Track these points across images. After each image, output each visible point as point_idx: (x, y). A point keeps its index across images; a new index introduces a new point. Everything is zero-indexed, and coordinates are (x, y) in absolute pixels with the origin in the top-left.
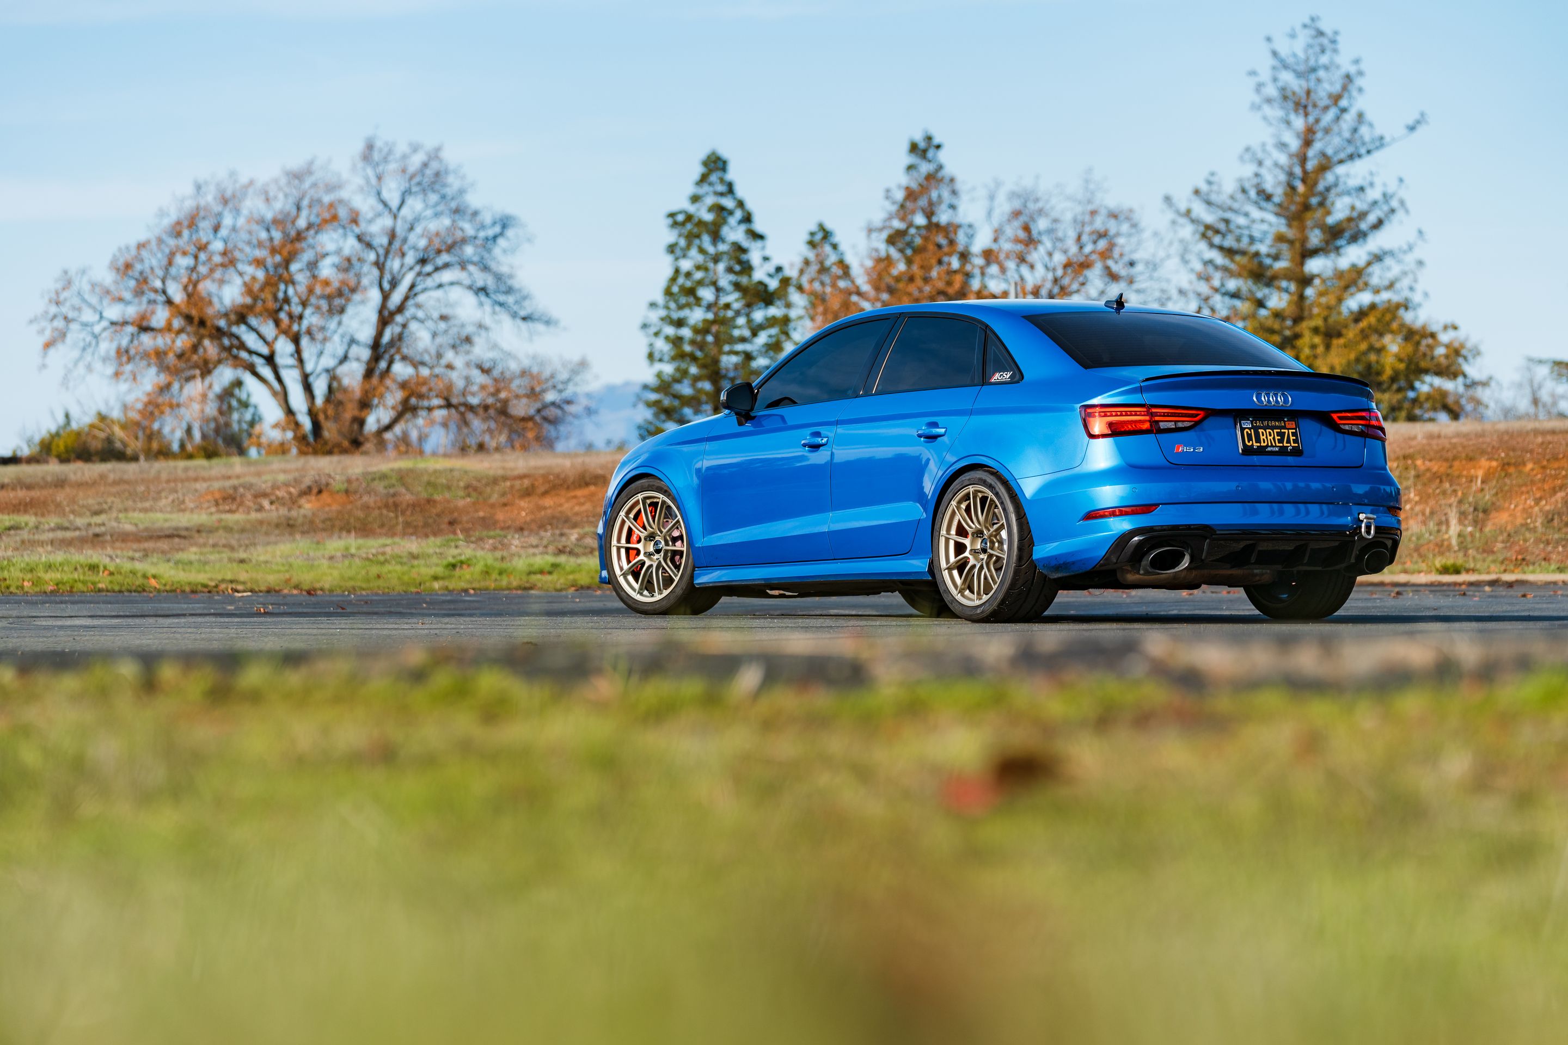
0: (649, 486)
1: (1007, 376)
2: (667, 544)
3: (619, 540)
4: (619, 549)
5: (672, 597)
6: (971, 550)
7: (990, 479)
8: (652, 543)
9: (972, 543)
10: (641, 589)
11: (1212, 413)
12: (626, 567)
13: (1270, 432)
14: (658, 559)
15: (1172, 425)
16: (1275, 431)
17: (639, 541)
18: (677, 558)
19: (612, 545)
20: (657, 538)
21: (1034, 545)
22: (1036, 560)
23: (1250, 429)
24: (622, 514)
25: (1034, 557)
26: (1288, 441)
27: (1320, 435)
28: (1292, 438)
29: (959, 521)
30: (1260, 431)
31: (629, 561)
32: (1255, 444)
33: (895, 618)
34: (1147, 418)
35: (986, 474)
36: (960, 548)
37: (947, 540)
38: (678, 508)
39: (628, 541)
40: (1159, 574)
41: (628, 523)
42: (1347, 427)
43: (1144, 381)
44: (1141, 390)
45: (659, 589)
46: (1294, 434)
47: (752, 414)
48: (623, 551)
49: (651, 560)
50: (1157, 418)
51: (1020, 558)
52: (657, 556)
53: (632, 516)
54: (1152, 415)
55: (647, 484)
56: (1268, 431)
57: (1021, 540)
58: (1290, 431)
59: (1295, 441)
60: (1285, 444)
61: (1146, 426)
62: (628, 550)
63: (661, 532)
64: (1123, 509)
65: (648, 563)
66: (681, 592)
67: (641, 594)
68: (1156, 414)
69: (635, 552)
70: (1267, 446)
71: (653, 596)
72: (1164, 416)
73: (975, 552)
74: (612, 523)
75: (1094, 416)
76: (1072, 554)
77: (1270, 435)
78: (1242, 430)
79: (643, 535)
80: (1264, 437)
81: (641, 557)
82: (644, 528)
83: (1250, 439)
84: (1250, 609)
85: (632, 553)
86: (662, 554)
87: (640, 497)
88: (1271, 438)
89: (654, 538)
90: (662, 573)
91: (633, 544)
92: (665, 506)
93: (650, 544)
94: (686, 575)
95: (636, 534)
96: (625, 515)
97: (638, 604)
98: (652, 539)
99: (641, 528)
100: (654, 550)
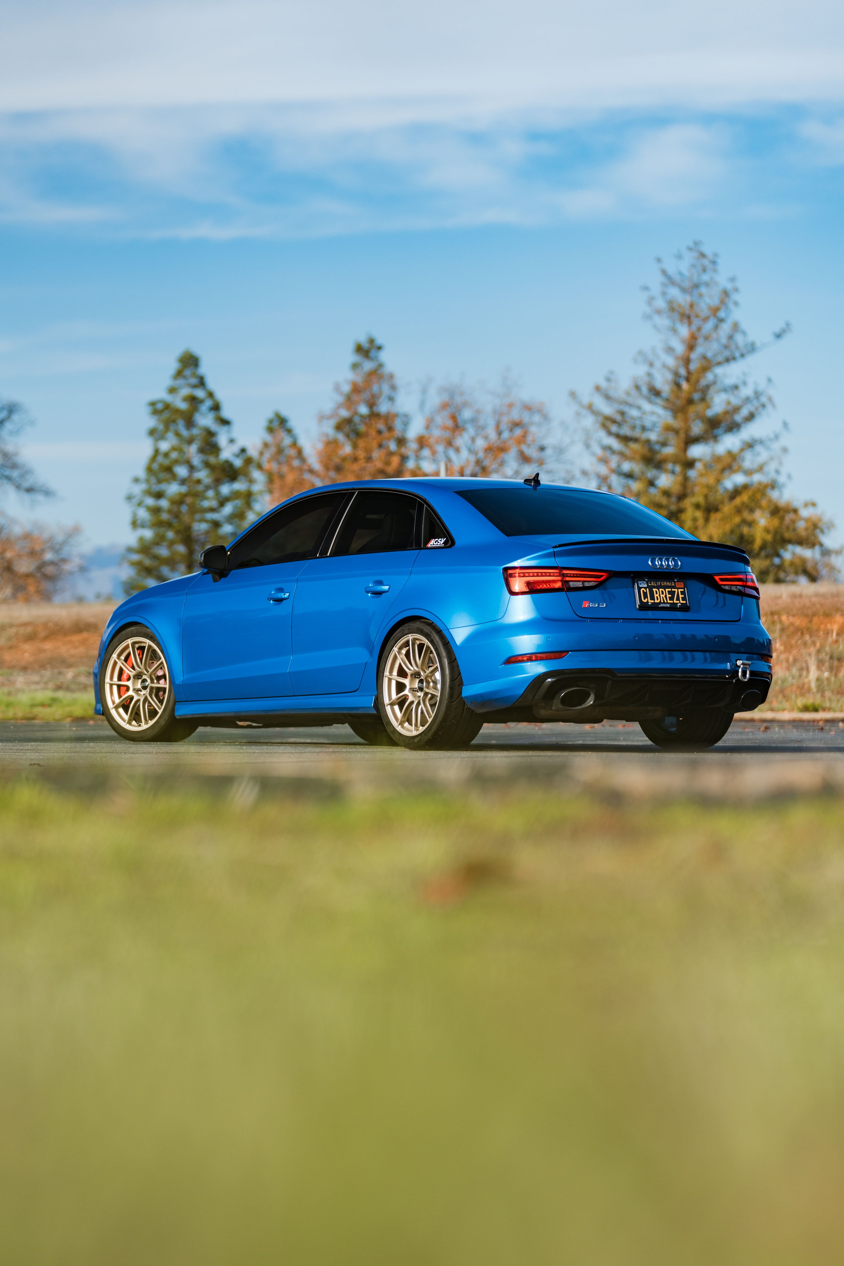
1: (441, 542)
2: (152, 682)
4: (111, 685)
5: (156, 726)
6: (410, 689)
7: (427, 629)
9: (411, 682)
10: (130, 719)
11: (613, 575)
12: (117, 701)
13: (662, 591)
14: (144, 695)
15: (580, 585)
16: (667, 590)
17: (129, 679)
18: (161, 693)
20: (144, 677)
21: (463, 685)
22: (465, 697)
23: (645, 588)
25: (464, 694)
26: (678, 599)
27: (703, 594)
28: (681, 596)
29: (400, 665)
30: (654, 590)
31: (120, 696)
32: (650, 601)
33: (345, 746)
34: (559, 578)
35: (423, 624)
36: (400, 687)
37: (390, 680)
38: (162, 651)
39: (120, 679)
40: (568, 710)
41: (119, 664)
42: (727, 588)
43: (555, 547)
44: (554, 555)
46: (682, 593)
47: (226, 572)
49: (139, 695)
50: (567, 579)
51: (451, 695)
53: (123, 658)
54: (564, 576)
56: (661, 590)
57: (452, 680)
58: (680, 590)
59: (683, 599)
60: (675, 601)
61: (558, 585)
62: (119, 686)
63: (148, 671)
64: (539, 655)
67: (130, 724)
68: (567, 575)
69: (125, 688)
70: (660, 603)
71: (140, 725)
72: (574, 577)
73: (413, 691)
74: (105, 664)
75: (515, 577)
76: (495, 692)
77: (663, 594)
78: (639, 589)
79: (132, 673)
80: (658, 595)
81: (131, 693)
82: (133, 668)
83: (646, 597)
84: (645, 740)
85: (123, 689)
86: (148, 690)
87: (130, 641)
88: (664, 596)
89: (142, 676)
90: (148, 706)
91: (124, 681)
92: (151, 650)
93: (138, 682)
94: (169, 707)
95: (126, 674)
96: (117, 657)
97: (127, 733)
98: (139, 678)
99: (131, 668)
100: (141, 686)
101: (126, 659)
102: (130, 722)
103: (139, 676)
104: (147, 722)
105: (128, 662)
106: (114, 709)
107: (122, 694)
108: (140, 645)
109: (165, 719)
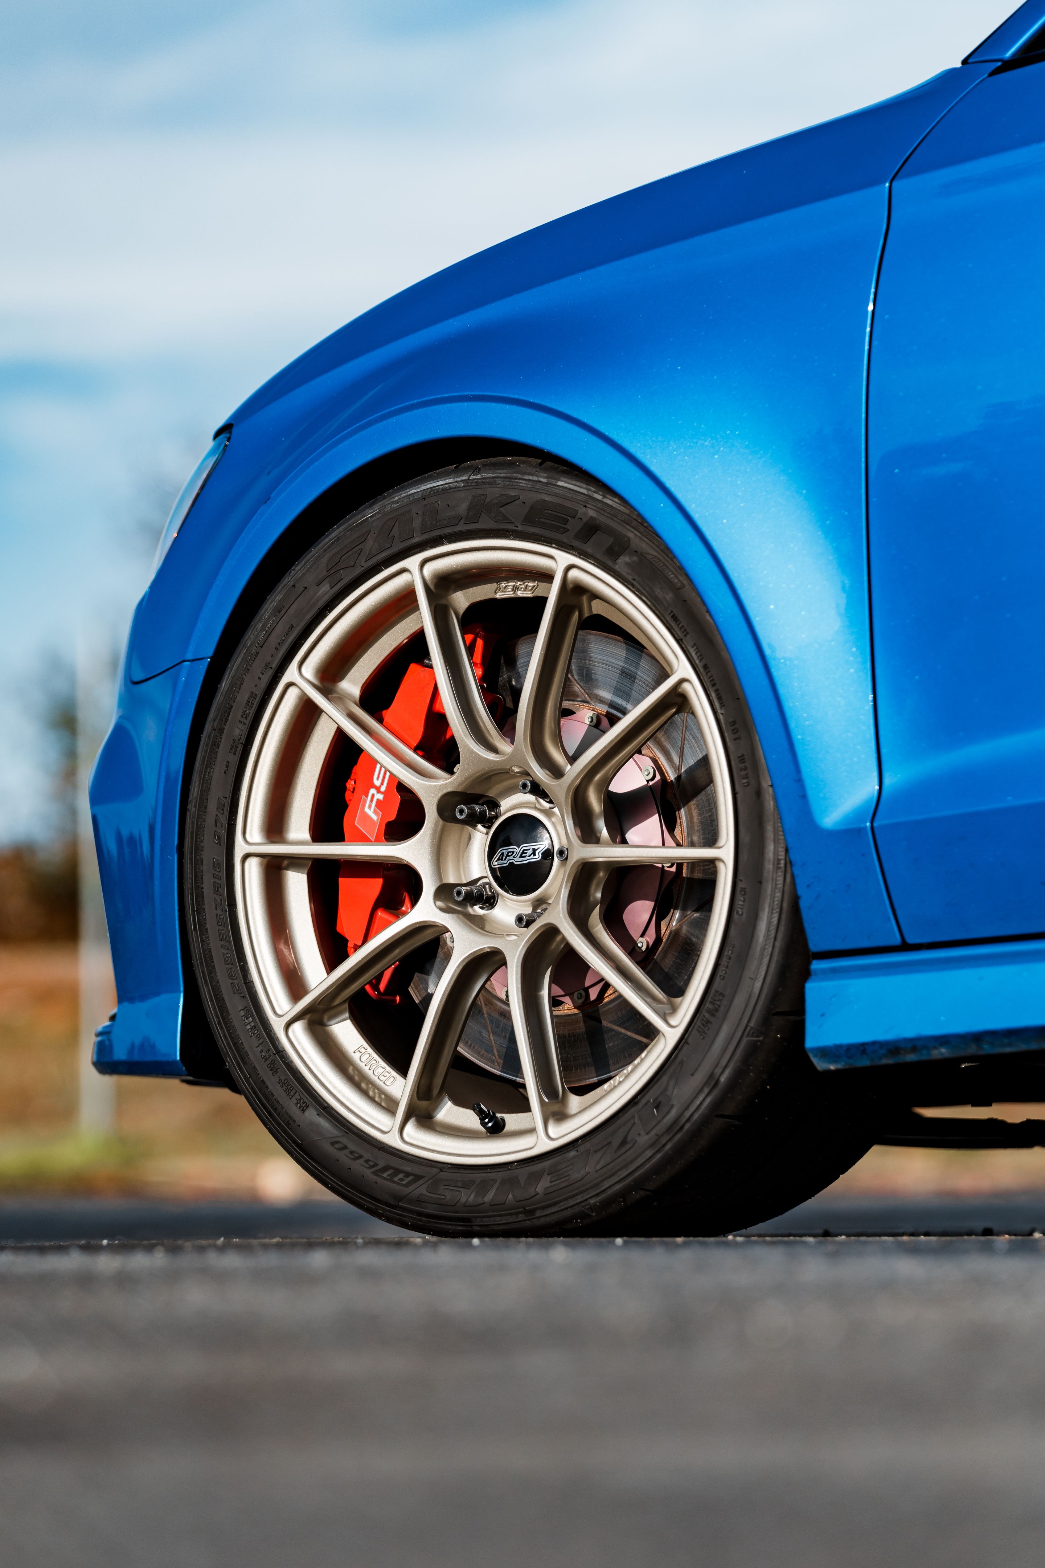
0: (480, 507)
2: (586, 832)
3: (276, 824)
4: (274, 871)
8: (481, 836)
10: (424, 1092)
14: (523, 921)
17: (404, 825)
19: (240, 848)
20: (519, 803)
24: (303, 675)
39: (328, 823)
45: (551, 1091)
48: (297, 884)
49: (482, 925)
52: (509, 909)
53: (353, 686)
55: (462, 502)
62: (325, 875)
65: (466, 944)
66: (705, 1102)
67: (428, 1121)
69: (374, 886)
71: (496, 1129)
79: (432, 787)
82: (440, 749)
85: (357, 893)
86: (556, 886)
87: (415, 572)
93: (470, 838)
94: (739, 1001)
95: (383, 789)
96: (316, 682)
97: (411, 1178)
98: (481, 811)
99: (416, 750)
100: (492, 870)
101: (378, 694)
102: (424, 1104)
103: (477, 799)
104: (555, 1108)
105: (387, 715)
106: (298, 1028)
107: (348, 927)
108: (487, 591)
109: (711, 1075)
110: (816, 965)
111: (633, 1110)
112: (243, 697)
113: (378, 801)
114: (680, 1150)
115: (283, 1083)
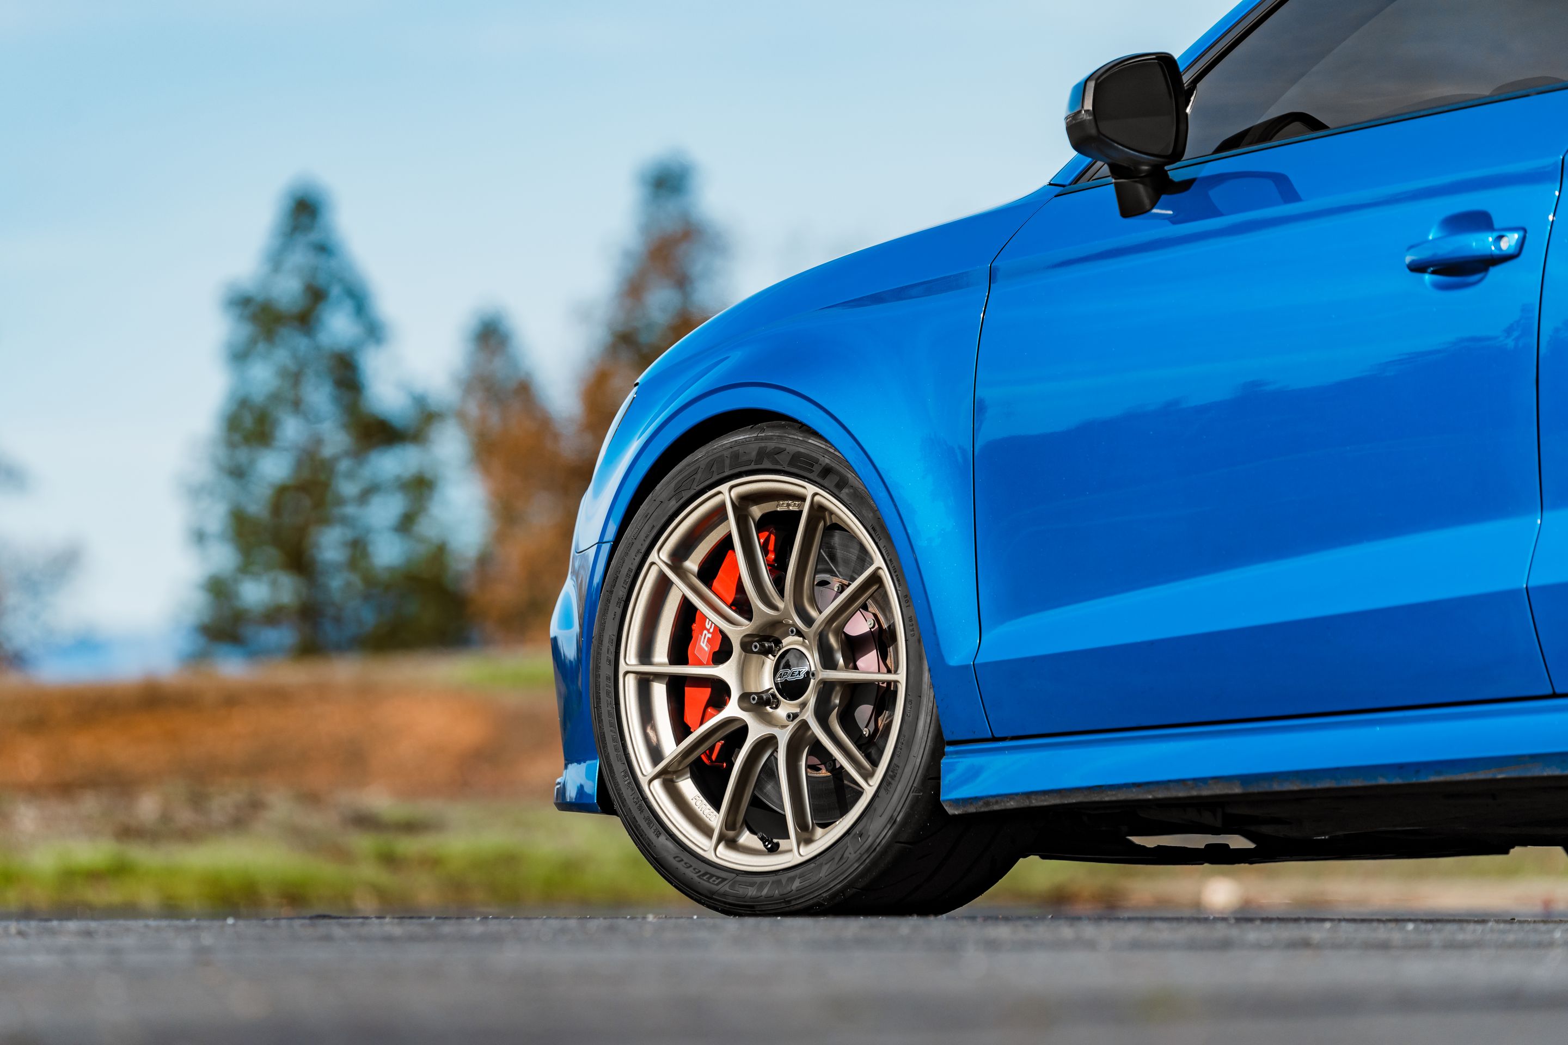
0: (762, 454)
2: (828, 662)
3: (645, 653)
4: (644, 683)
5: (851, 853)
8: (770, 662)
10: (730, 823)
12: (670, 748)
14: (792, 717)
17: (722, 654)
18: (864, 712)
19: (623, 668)
20: (790, 642)
24: (660, 558)
31: (681, 731)
38: (878, 530)
39: (679, 653)
41: (679, 590)
45: (802, 825)
47: (1176, 173)
48: (659, 691)
49: (768, 720)
52: (784, 709)
53: (692, 564)
55: (753, 450)
62: (677, 686)
63: (809, 621)
65: (756, 731)
66: (888, 833)
67: (732, 844)
69: (705, 693)
71: (773, 849)
74: (621, 592)
79: (737, 630)
81: (731, 709)
82: (743, 607)
85: (696, 697)
86: (810, 696)
87: (726, 494)
89: (778, 642)
90: (809, 766)
91: (699, 663)
92: (821, 525)
93: (763, 663)
94: (908, 770)
95: (711, 630)
96: (669, 562)
97: (720, 880)
98: (769, 646)
99: (730, 607)
100: (776, 684)
101: (708, 572)
102: (731, 834)
103: (766, 638)
104: (806, 835)
105: (716, 584)
106: (657, 784)
107: (690, 716)
108: (769, 507)
109: (892, 817)
110: (948, 749)
111: (847, 839)
112: (624, 571)
113: (708, 638)
114: (874, 863)
115: (647, 819)
